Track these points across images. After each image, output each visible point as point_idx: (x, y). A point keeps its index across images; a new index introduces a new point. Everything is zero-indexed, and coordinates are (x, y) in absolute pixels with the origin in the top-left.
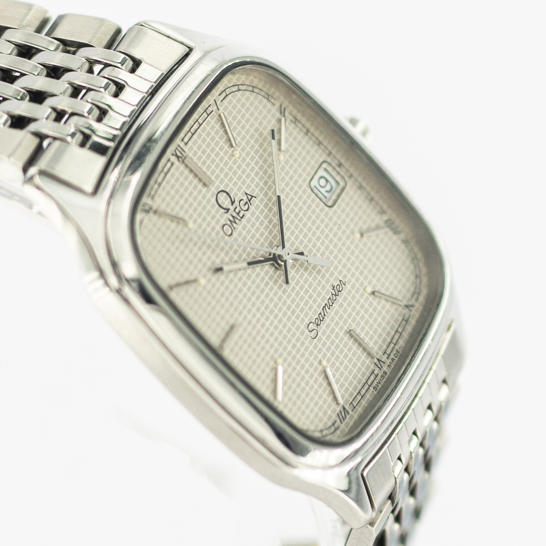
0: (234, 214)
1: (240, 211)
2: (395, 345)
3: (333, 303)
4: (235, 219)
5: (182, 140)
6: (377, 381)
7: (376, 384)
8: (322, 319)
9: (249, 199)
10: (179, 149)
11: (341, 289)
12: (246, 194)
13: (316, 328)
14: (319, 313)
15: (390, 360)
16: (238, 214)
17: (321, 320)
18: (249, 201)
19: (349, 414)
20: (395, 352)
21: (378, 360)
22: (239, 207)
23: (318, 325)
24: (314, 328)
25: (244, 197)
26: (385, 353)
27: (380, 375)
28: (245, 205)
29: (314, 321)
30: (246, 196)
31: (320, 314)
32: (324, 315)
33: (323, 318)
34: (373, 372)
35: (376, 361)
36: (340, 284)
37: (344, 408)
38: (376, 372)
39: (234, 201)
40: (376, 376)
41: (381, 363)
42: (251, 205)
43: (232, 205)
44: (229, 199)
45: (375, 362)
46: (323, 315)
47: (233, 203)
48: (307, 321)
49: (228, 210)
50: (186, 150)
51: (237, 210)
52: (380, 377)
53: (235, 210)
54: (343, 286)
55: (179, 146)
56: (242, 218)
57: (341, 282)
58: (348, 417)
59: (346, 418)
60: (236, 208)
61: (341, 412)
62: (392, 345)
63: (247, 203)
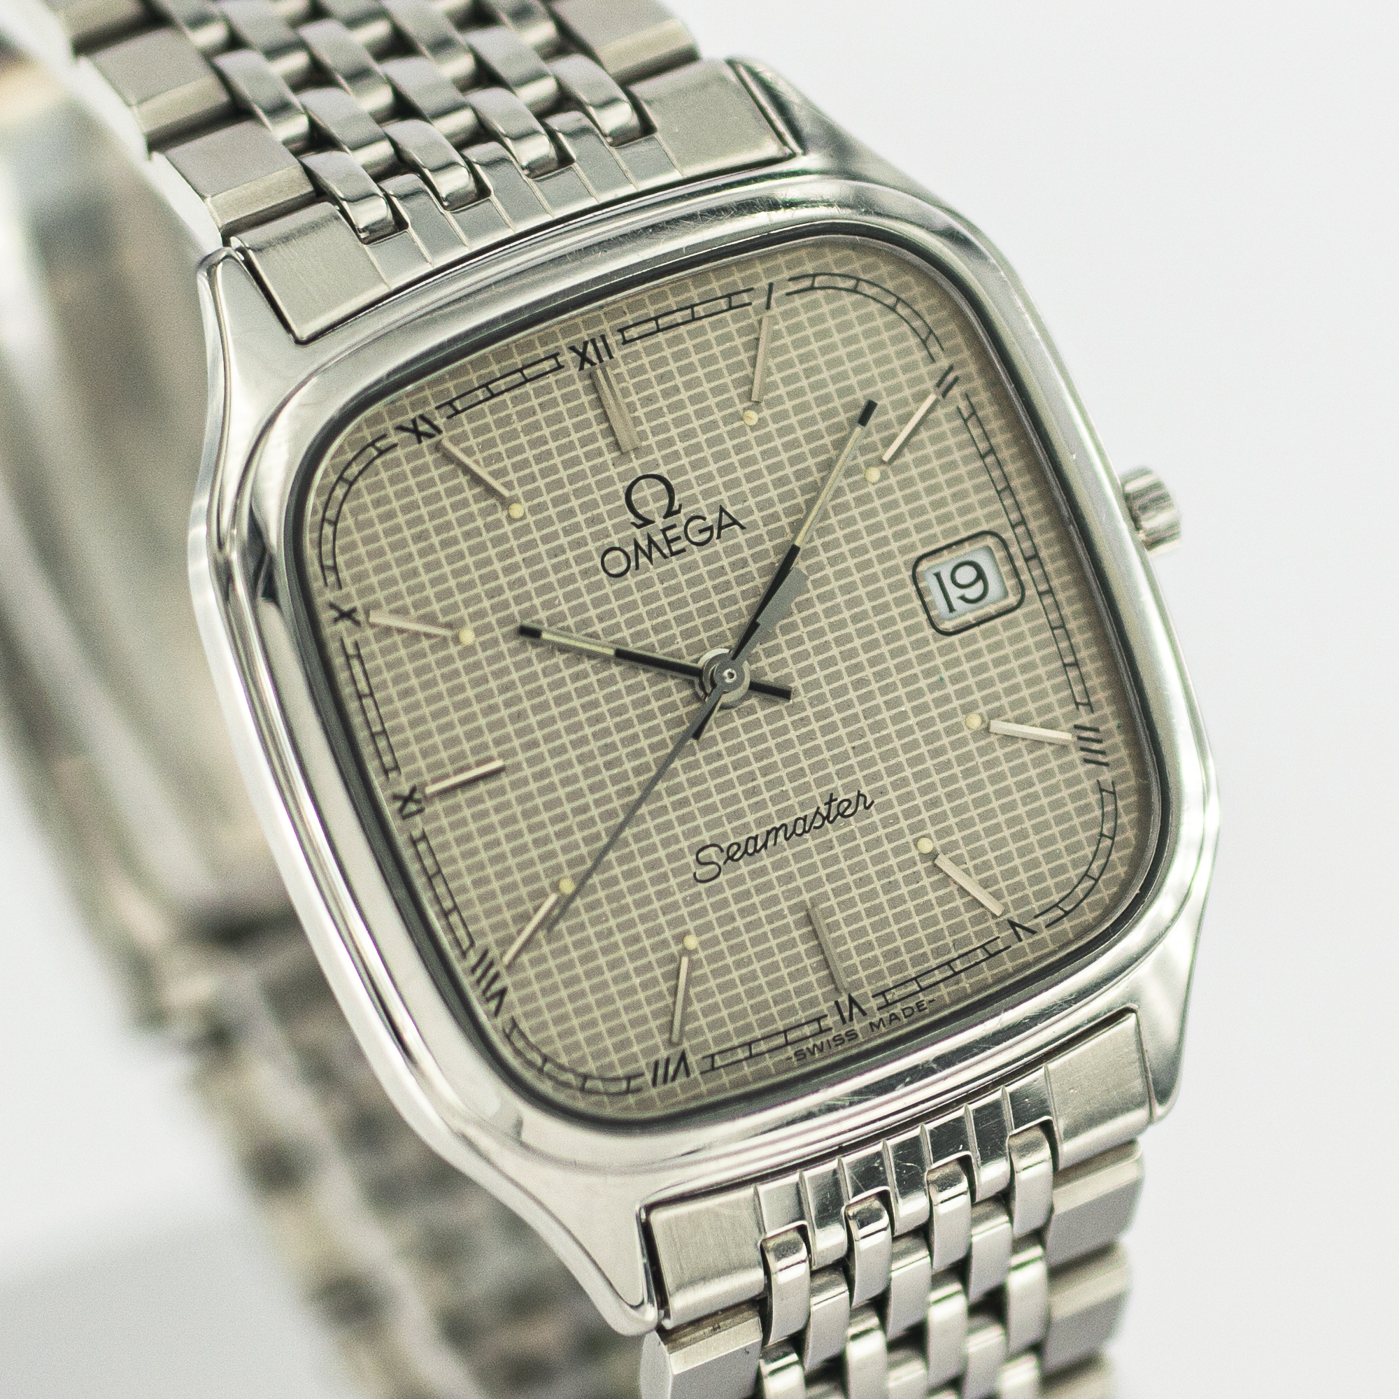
0: (658, 538)
1: (678, 538)
2: (922, 990)
3: (804, 831)
4: (654, 549)
5: (621, 331)
6: (818, 1043)
7: (810, 1046)
8: (750, 851)
9: (724, 523)
10: (600, 344)
11: (849, 812)
12: (722, 510)
13: (721, 863)
14: (753, 835)
15: (886, 1015)
16: (669, 542)
17: (746, 852)
18: (720, 528)
19: (688, 1074)
20: (912, 1004)
21: (852, 1000)
22: (682, 528)
23: (730, 858)
24: (715, 860)
25: (711, 513)
26: (883, 993)
27: (834, 1033)
28: (701, 531)
29: (724, 846)
30: (717, 515)
31: (756, 838)
32: (765, 845)
33: (756, 851)
34: (818, 1020)
35: (844, 999)
36: (854, 802)
37: (683, 1058)
38: (828, 1022)
39: (678, 512)
40: (821, 1031)
41: (855, 1010)
42: (719, 537)
43: (665, 517)
44: (666, 501)
45: (840, 1000)
46: (760, 844)
47: (670, 513)
48: (706, 837)
49: (647, 522)
50: (617, 354)
51: (670, 534)
52: (830, 1038)
53: (664, 531)
54: (861, 808)
55: (603, 338)
56: (673, 554)
57: (861, 799)
58: (681, 1079)
59: (674, 1078)
60: (673, 527)
61: (668, 1061)
62: (914, 987)
63: (710, 528)
